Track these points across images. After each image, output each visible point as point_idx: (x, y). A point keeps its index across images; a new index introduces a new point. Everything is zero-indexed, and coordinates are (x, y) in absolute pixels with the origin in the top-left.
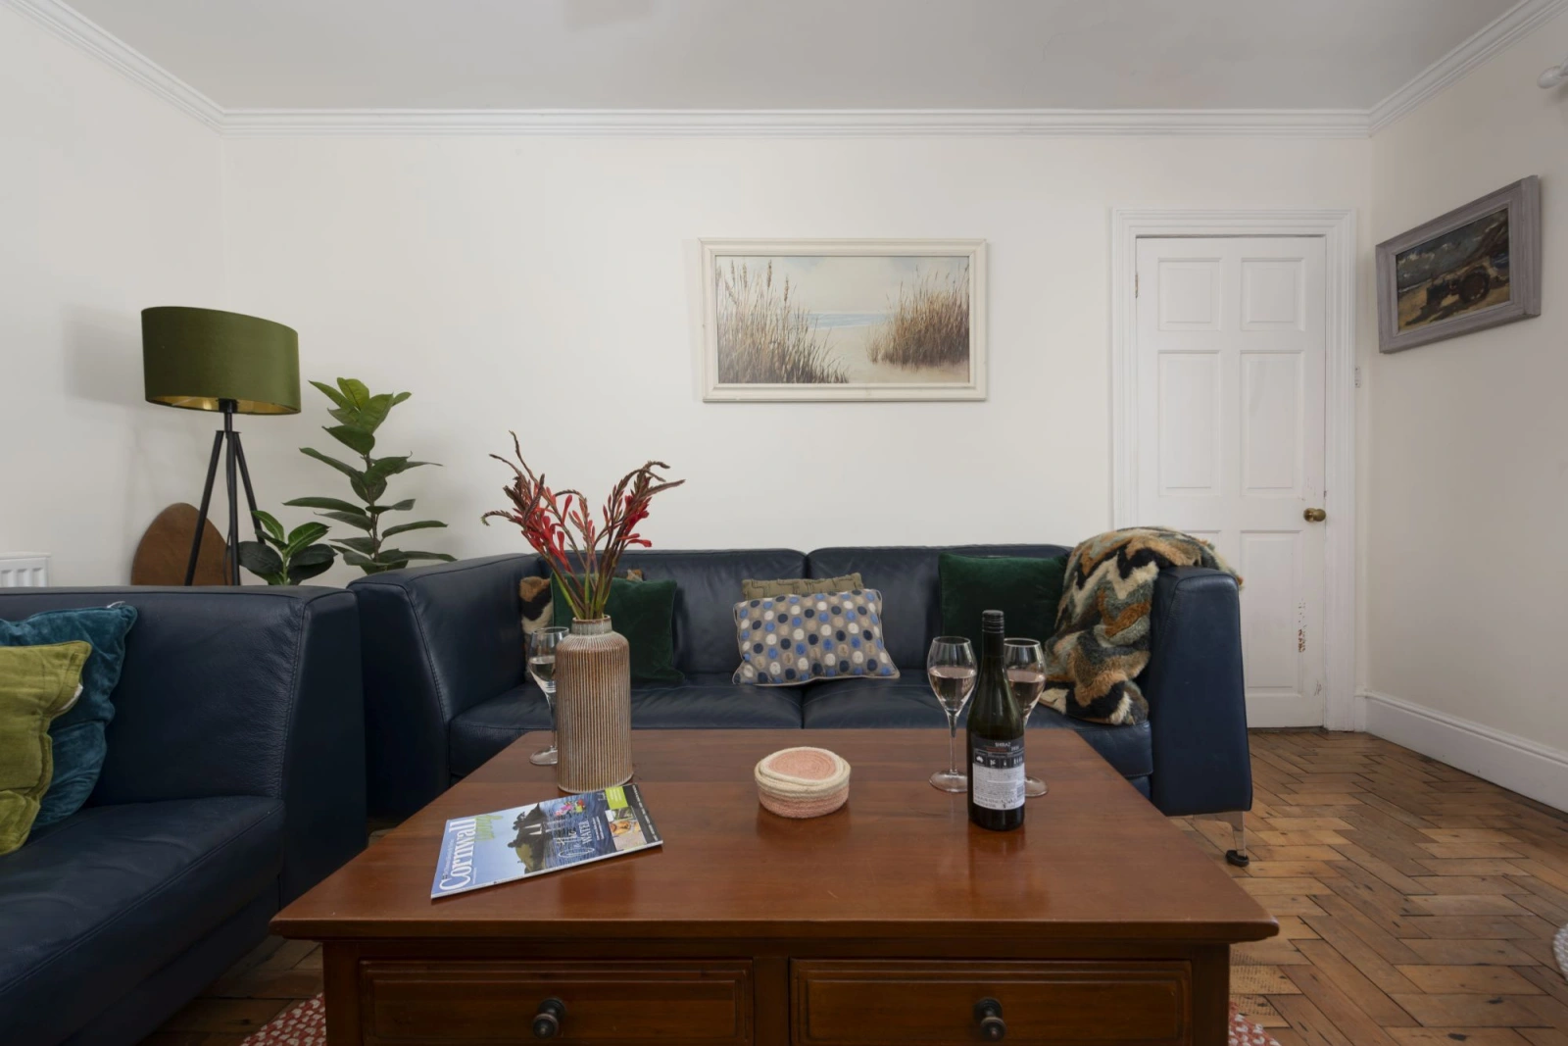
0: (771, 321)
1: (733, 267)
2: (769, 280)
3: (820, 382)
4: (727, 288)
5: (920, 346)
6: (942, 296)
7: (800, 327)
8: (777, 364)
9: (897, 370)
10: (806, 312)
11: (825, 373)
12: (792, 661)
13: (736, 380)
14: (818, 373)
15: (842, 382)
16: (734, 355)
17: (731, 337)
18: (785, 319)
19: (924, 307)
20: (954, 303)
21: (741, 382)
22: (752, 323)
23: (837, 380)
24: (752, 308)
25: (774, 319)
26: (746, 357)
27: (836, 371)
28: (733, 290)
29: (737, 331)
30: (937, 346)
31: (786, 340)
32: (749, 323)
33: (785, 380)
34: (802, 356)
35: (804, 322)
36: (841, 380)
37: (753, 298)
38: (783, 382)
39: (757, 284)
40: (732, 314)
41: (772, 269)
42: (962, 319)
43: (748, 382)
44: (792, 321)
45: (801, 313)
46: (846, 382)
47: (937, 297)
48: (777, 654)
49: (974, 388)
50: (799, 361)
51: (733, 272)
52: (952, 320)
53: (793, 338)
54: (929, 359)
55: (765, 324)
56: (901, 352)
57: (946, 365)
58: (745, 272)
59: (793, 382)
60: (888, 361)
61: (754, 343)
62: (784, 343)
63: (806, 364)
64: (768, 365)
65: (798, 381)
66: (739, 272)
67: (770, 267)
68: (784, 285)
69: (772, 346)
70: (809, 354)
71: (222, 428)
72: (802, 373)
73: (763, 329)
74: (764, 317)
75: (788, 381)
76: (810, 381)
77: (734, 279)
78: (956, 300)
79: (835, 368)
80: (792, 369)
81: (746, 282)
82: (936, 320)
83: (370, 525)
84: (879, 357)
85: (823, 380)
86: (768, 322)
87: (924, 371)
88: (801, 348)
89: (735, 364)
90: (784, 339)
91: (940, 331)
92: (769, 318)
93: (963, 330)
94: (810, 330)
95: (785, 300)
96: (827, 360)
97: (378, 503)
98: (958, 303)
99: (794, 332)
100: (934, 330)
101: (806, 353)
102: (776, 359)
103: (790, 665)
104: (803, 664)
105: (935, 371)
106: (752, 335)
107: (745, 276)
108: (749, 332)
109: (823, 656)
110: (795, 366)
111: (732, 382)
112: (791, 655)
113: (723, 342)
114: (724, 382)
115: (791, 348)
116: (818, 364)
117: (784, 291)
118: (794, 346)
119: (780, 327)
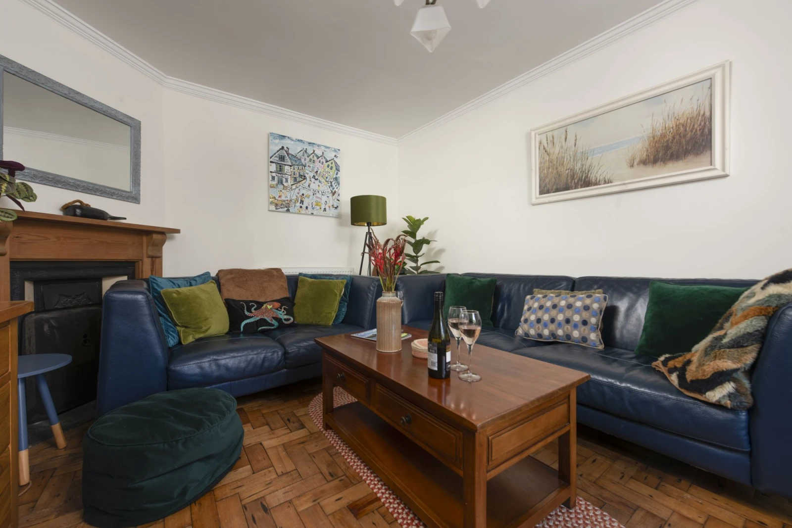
0: (567, 159)
1: (547, 138)
2: (566, 138)
3: (594, 185)
4: (544, 148)
5: (668, 150)
6: (687, 112)
7: (583, 158)
8: (569, 181)
9: (649, 169)
10: (587, 149)
11: (598, 180)
12: (540, 330)
13: (548, 192)
14: (593, 181)
15: (608, 183)
16: (547, 180)
17: (546, 172)
18: (575, 156)
19: (671, 124)
20: (699, 114)
21: (550, 193)
22: (557, 162)
23: (605, 182)
24: (557, 155)
25: (569, 157)
26: (553, 180)
27: (605, 178)
28: (547, 149)
29: (549, 168)
30: (683, 147)
31: (575, 167)
32: (555, 163)
33: (574, 188)
34: (584, 173)
35: (586, 155)
36: (607, 182)
37: (557, 149)
38: (572, 189)
39: (560, 142)
40: (546, 161)
41: (568, 133)
42: (705, 123)
43: (554, 192)
44: (579, 155)
45: (584, 150)
46: (611, 182)
47: (683, 115)
48: (533, 325)
49: (715, 169)
50: (582, 176)
51: (547, 140)
52: (696, 126)
53: (579, 165)
54: (675, 157)
55: (564, 161)
56: (652, 157)
57: (690, 157)
58: (553, 138)
59: (578, 188)
60: (642, 165)
61: (557, 172)
62: (574, 168)
63: (586, 177)
64: (565, 182)
65: (581, 187)
66: (550, 138)
67: (566, 132)
68: (574, 138)
69: (567, 172)
70: (588, 171)
71: (367, 231)
72: (584, 182)
73: (563, 164)
74: (563, 158)
75: (575, 188)
76: (588, 186)
77: (547, 143)
78: (699, 112)
79: (604, 176)
80: (578, 181)
81: (553, 143)
82: (682, 129)
83: (416, 261)
84: (635, 163)
85: (596, 184)
86: (565, 160)
87: (670, 165)
88: (584, 169)
89: (548, 184)
90: (574, 167)
91: (685, 136)
92: (566, 158)
93: (706, 130)
94: (590, 158)
95: (575, 146)
96: (599, 173)
97: (418, 255)
98: (702, 113)
99: (580, 162)
100: (680, 136)
101: (587, 171)
102: (569, 178)
103: (540, 332)
104: (546, 332)
105: (680, 164)
106: (557, 168)
107: (553, 140)
108: (555, 168)
109: (557, 330)
110: (580, 179)
111: (546, 193)
112: (540, 327)
113: (542, 175)
114: (542, 194)
115: (578, 170)
116: (592, 177)
117: (574, 141)
118: (579, 169)
119: (572, 160)
